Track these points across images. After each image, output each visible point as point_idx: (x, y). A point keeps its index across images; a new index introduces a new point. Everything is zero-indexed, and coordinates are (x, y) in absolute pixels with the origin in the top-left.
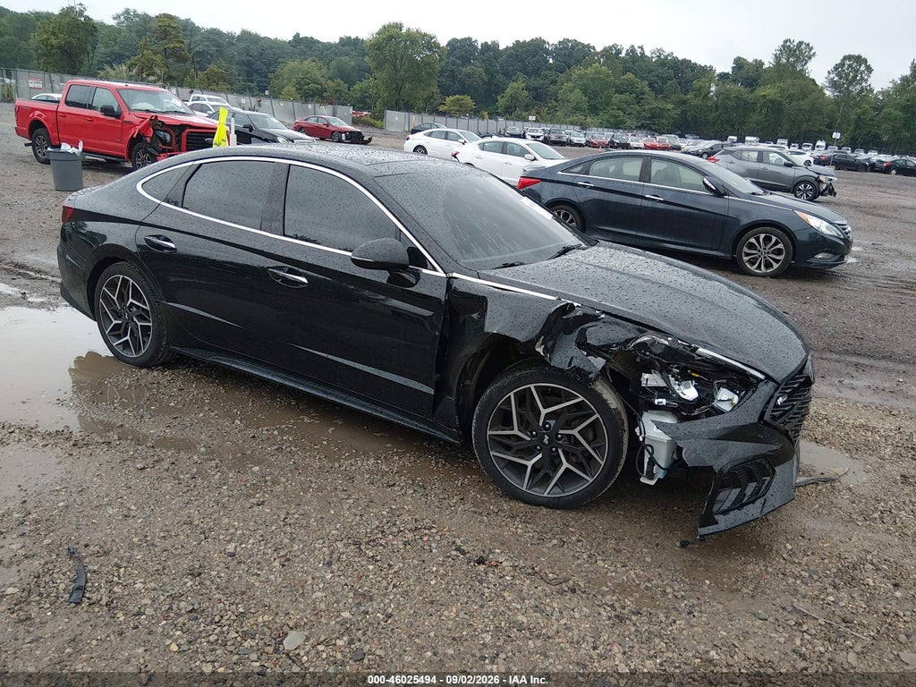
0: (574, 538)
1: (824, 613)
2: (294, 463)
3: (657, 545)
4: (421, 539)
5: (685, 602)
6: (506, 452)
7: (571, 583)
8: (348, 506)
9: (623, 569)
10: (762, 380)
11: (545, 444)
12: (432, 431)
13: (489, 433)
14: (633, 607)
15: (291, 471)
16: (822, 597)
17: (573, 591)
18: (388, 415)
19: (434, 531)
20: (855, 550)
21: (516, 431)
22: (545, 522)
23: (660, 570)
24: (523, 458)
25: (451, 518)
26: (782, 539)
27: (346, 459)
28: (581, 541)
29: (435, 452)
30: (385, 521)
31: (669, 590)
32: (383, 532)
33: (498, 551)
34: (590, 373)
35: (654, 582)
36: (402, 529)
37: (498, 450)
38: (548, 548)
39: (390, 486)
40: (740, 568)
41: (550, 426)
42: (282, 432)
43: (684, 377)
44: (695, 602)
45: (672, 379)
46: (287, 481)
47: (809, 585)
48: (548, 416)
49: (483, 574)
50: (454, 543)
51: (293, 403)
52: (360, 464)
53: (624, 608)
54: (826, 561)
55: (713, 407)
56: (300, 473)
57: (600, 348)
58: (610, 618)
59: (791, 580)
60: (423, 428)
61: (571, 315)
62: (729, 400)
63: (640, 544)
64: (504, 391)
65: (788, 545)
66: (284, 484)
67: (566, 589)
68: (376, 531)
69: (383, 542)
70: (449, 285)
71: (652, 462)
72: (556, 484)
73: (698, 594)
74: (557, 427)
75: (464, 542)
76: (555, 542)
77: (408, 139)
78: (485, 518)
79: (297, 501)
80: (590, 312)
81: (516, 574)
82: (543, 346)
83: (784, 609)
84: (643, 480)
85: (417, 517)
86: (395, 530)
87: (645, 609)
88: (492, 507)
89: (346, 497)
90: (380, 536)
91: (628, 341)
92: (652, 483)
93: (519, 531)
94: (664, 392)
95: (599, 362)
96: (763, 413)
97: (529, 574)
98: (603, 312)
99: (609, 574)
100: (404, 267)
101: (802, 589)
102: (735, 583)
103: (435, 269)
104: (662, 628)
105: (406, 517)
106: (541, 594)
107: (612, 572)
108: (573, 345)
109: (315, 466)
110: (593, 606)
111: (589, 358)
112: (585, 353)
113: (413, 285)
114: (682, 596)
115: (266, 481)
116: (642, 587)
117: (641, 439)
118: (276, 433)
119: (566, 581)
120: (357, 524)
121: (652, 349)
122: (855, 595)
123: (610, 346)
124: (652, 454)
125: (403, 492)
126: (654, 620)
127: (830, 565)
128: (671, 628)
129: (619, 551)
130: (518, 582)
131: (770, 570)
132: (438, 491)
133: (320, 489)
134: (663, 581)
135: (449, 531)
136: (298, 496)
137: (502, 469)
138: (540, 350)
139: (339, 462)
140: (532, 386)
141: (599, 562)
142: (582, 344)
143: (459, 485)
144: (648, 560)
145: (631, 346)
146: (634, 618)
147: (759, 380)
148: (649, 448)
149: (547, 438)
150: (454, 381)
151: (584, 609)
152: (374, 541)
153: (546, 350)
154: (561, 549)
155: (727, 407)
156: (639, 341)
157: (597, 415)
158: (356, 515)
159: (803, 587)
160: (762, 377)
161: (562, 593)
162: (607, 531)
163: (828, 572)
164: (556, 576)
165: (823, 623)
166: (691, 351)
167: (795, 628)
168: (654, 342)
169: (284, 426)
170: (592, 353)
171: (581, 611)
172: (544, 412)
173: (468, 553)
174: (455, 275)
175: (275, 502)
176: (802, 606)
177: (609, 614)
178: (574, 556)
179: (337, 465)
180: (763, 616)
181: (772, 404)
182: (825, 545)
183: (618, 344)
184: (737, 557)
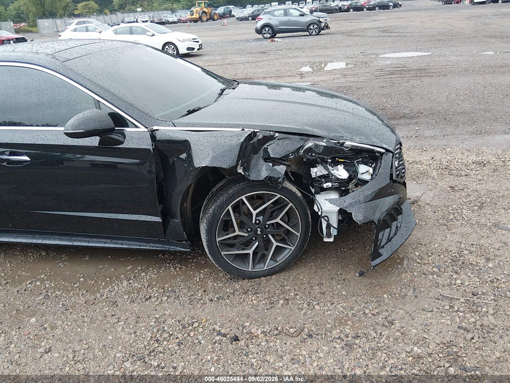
0: (292, 294)
1: (460, 293)
2: (63, 305)
3: (344, 280)
4: (189, 335)
5: (381, 316)
6: (232, 249)
7: (306, 330)
8: (121, 328)
9: (333, 306)
10: (384, 153)
11: (259, 235)
12: (167, 247)
13: (218, 240)
14: (352, 333)
15: (63, 313)
16: (453, 283)
17: (310, 336)
18: (128, 244)
19: (196, 325)
20: (453, 244)
21: (237, 233)
22: (268, 288)
23: (354, 298)
24: (245, 249)
25: (203, 310)
26: (410, 250)
27: (104, 288)
28: (297, 294)
29: (170, 260)
30: (155, 330)
31: (367, 311)
32: (157, 341)
33: (247, 324)
34: (279, 178)
35: (355, 309)
36: (171, 333)
37: (226, 249)
38: (279, 308)
39: (147, 300)
40: (398, 279)
41: (260, 221)
42: (42, 281)
43: (335, 163)
44: (387, 314)
45: (330, 167)
46: (63, 322)
47: (442, 276)
48: (257, 215)
49: (245, 348)
50: (214, 329)
51: (43, 254)
52: (116, 289)
53: (347, 336)
54: (442, 256)
55: (359, 179)
56: (71, 313)
57: (281, 159)
58: (343, 348)
59: (431, 277)
60: (158, 247)
61: (255, 140)
62: (367, 172)
63: (334, 283)
64: (223, 206)
65: (416, 253)
66: (61, 326)
67: (306, 337)
68: (152, 342)
69: (161, 349)
70: (153, 137)
71: (329, 226)
72: (271, 259)
73: (385, 308)
74: (265, 221)
75: (221, 326)
76: (281, 302)
77: (60, 36)
78: (227, 301)
79: (78, 338)
80: (267, 134)
81: (268, 338)
82: (242, 168)
83: (438, 299)
84: (326, 240)
85: (178, 318)
86: (166, 335)
87: (360, 331)
88: (228, 290)
89: (117, 320)
90: (157, 345)
91: (299, 149)
92: (331, 240)
93: (255, 302)
94: (327, 177)
95: (282, 169)
96: (391, 175)
97: (277, 335)
98: (276, 132)
99: (326, 313)
100: (112, 130)
101: (440, 281)
102: (401, 291)
103: (136, 127)
104: (377, 343)
105: (170, 321)
106: (291, 347)
107: (327, 311)
108: (262, 162)
109: (81, 302)
110: (328, 343)
111: (276, 167)
112: (271, 164)
113: (122, 143)
114: (377, 313)
115: (45, 329)
116: (350, 315)
117: (320, 214)
118: (38, 283)
119: (302, 330)
120: (134, 341)
121: (316, 150)
122: (469, 274)
123: (288, 155)
124: (328, 221)
125: (159, 300)
126: (370, 338)
127: (445, 259)
128: (382, 340)
129: (324, 293)
130: (272, 344)
131: (415, 274)
132: (185, 291)
133: (92, 321)
134: (360, 306)
135: (206, 321)
136: (77, 334)
137: (232, 262)
138: (240, 171)
139: (99, 292)
140: (243, 197)
141: (316, 307)
142: (267, 159)
143: (198, 280)
144: (344, 293)
145: (302, 152)
146: (357, 342)
147: (382, 154)
148: (326, 218)
149: (259, 230)
150: (177, 208)
151: (324, 348)
152: (153, 351)
153: (244, 170)
154: (288, 306)
155: (367, 177)
156: (306, 147)
157: (291, 204)
158: (131, 334)
159: (440, 279)
160: (383, 151)
161: (304, 341)
162: (310, 280)
163: (446, 264)
164: (295, 330)
165: (464, 301)
166: (341, 145)
167: (450, 310)
168: (317, 146)
169: (43, 276)
170: (276, 163)
171: (322, 351)
172: (254, 213)
173: (228, 334)
174: (155, 128)
175: (59, 345)
176: (446, 292)
177: (341, 345)
178: (299, 309)
179: (98, 295)
180: (430, 310)
181: (394, 167)
182: (436, 246)
183: (293, 153)
184: (393, 271)
